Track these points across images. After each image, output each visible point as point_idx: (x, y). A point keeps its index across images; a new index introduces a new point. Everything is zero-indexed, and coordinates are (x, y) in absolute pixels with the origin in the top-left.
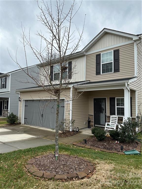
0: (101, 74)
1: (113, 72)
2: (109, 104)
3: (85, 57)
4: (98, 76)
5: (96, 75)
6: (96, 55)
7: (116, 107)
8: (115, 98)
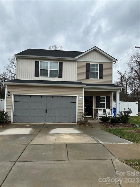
0: (90, 78)
1: (98, 79)
2: (95, 101)
3: (76, 63)
4: (88, 80)
5: (86, 79)
6: (86, 64)
7: (100, 102)
8: (99, 96)
